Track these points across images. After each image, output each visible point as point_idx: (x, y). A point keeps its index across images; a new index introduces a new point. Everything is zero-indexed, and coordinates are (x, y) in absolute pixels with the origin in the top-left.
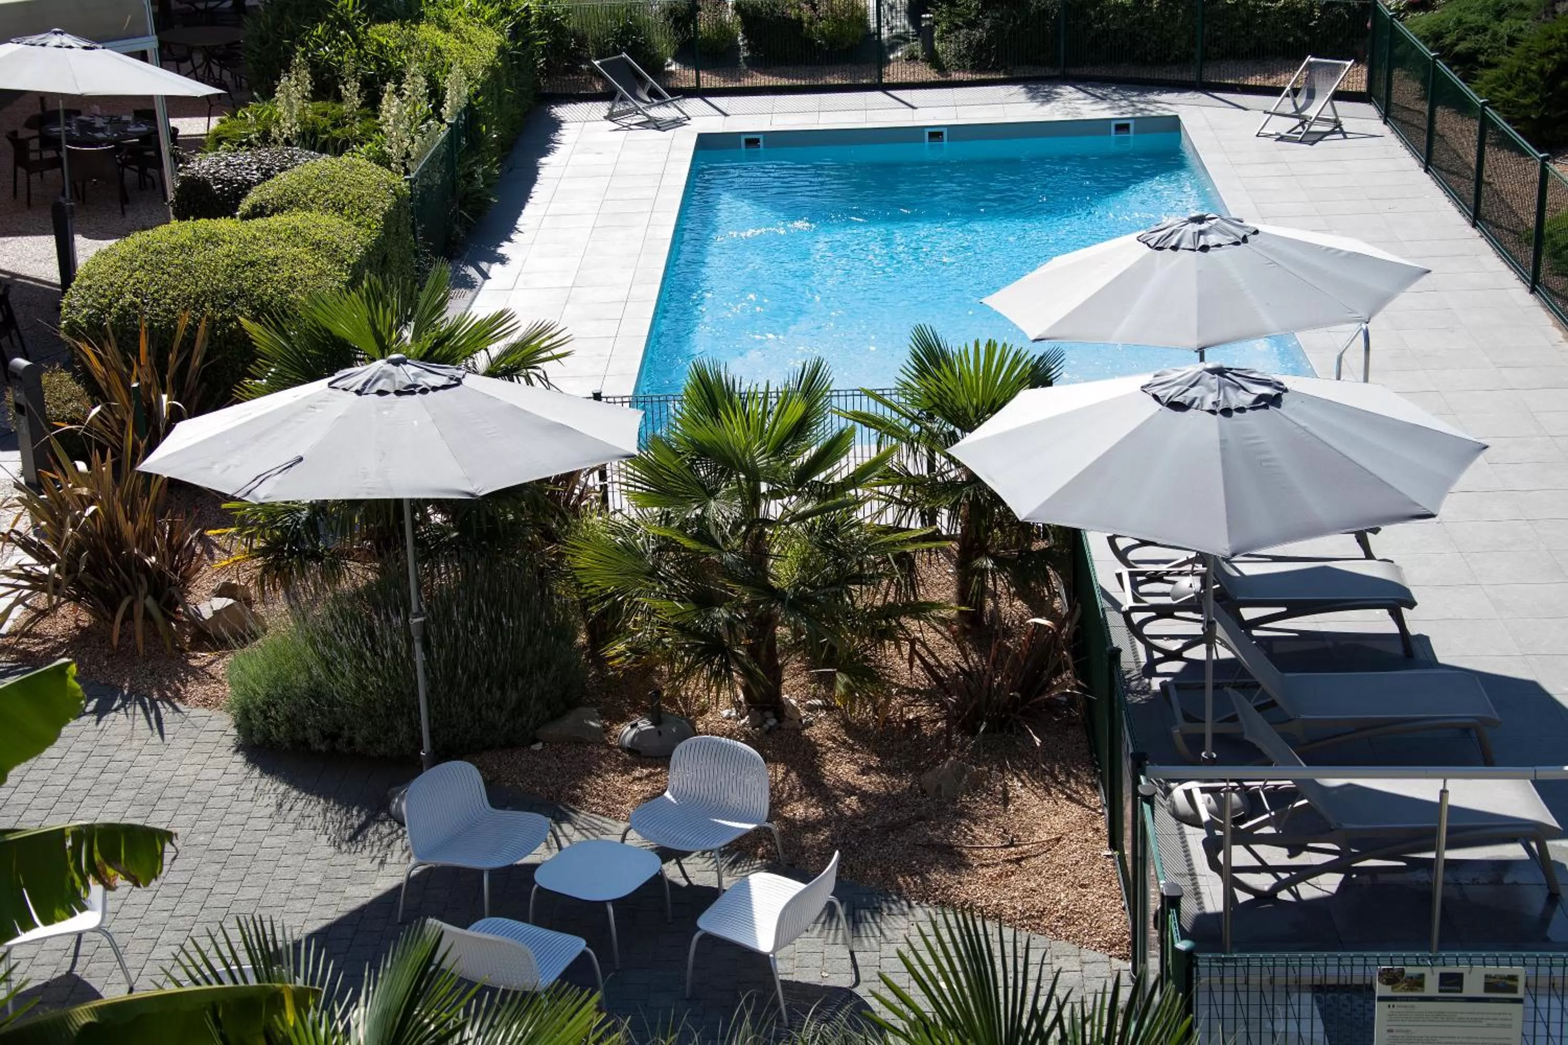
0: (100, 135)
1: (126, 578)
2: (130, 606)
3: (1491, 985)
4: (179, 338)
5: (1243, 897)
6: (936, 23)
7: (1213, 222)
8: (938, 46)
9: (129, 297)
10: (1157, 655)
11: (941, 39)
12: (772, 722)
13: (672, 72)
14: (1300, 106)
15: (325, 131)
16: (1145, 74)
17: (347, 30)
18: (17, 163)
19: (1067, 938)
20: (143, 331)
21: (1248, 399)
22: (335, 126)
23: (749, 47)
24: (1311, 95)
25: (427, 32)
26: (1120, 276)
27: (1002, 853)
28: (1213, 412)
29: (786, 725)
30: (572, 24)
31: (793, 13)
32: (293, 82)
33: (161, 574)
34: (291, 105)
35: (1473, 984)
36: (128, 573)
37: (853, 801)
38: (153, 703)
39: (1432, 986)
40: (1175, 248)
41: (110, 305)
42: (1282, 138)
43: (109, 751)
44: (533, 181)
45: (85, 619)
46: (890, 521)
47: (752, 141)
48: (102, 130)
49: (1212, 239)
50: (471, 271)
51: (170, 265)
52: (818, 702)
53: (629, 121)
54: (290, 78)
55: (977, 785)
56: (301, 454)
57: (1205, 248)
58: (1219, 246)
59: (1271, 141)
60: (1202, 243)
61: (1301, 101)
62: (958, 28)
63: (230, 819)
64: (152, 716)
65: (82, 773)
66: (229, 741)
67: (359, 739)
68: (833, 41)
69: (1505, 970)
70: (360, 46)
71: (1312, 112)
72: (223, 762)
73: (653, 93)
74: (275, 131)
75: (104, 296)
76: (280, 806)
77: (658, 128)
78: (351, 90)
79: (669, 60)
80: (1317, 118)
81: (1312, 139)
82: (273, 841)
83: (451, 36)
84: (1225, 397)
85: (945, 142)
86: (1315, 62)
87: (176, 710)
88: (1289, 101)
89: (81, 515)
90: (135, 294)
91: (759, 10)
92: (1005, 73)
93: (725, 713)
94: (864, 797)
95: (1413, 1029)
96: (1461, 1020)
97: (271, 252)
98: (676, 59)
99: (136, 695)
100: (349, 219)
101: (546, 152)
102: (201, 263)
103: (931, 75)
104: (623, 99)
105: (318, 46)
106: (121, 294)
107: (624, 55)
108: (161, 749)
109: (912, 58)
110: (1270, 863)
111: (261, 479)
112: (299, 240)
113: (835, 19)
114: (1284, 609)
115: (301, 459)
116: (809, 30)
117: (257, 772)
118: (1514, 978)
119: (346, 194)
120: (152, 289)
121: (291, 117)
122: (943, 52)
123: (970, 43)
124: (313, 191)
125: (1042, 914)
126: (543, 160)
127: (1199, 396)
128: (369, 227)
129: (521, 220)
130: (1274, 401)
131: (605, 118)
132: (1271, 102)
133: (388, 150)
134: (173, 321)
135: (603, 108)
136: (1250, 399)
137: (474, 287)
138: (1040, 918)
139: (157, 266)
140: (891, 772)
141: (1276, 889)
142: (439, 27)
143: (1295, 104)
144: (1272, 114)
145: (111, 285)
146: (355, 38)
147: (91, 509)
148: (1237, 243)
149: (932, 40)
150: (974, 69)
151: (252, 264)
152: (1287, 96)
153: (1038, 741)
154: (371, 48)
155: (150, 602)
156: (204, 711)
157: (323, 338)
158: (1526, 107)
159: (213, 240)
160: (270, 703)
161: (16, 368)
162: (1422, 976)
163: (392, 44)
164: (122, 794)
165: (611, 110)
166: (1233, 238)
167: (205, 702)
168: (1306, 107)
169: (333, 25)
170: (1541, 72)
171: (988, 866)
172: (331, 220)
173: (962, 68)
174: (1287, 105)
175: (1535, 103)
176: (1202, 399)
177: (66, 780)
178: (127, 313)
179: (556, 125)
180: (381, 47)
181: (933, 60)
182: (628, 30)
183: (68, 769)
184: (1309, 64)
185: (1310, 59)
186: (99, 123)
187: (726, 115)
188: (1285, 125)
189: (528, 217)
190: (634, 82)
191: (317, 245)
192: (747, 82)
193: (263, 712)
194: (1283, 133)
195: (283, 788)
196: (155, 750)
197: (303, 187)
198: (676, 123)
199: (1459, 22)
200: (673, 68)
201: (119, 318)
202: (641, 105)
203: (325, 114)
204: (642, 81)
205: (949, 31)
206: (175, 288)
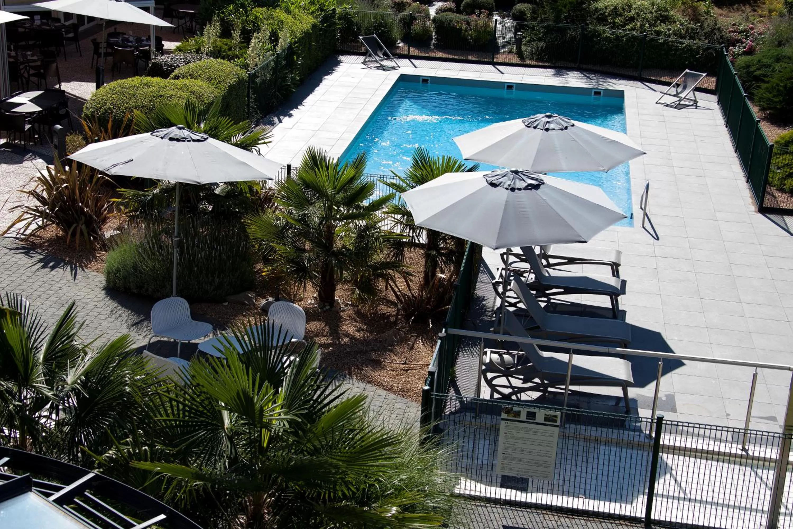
0: (130, 44)
1: (76, 216)
2: (76, 228)
3: (547, 418)
4: (124, 124)
5: (496, 396)
6: (525, 37)
7: (555, 118)
8: (524, 48)
9: (108, 105)
10: (506, 304)
11: (525, 45)
12: (328, 307)
13: (399, 47)
14: (679, 91)
15: (224, 52)
16: (616, 71)
17: (243, 9)
18: (94, 53)
19: (416, 401)
20: (111, 120)
21: (524, 185)
22: (230, 50)
23: (437, 39)
24: (685, 88)
25: (279, 13)
26: (507, 137)
27: (402, 366)
28: (507, 189)
29: (333, 309)
30: (356, 20)
31: (458, 26)
32: (212, 28)
33: (91, 217)
34: (209, 38)
35: (540, 417)
36: (77, 214)
37: (346, 340)
38: (76, 267)
39: (523, 417)
40: (535, 128)
41: (101, 108)
42: (667, 105)
43: (53, 283)
44: (318, 85)
45: (61, 233)
46: (399, 232)
47: (425, 80)
48: (131, 42)
49: (552, 126)
50: (276, 119)
51: (128, 93)
52: (350, 303)
53: (372, 65)
54: (211, 26)
55: (403, 340)
56: (133, 158)
57: (547, 130)
58: (554, 129)
59: (661, 106)
60: (547, 127)
61: (680, 90)
62: (534, 40)
63: (92, 314)
64: (74, 272)
65: (39, 289)
66: (102, 286)
67: (150, 289)
68: (476, 40)
69: (553, 413)
70: (247, 16)
71: (683, 95)
72: (96, 293)
73: (385, 54)
74: (202, 49)
75: (99, 104)
76: (112, 311)
77: (384, 70)
78: (236, 34)
79: (399, 41)
80: (685, 98)
81: (679, 107)
82: (106, 324)
83: (290, 16)
84: (514, 183)
85: (514, 90)
86: (689, 73)
87: (83, 270)
88: (675, 89)
89: (61, 187)
90: (111, 104)
91: (443, 23)
92: (551, 63)
93: (309, 302)
94: (352, 338)
95: (515, 433)
96: (534, 432)
97: (171, 93)
98: (403, 41)
99: (70, 263)
100: (213, 84)
101: (328, 74)
102: (140, 94)
103: (517, 61)
104: (370, 56)
105: (230, 14)
106: (106, 103)
107: (375, 35)
108: (74, 285)
109: (510, 52)
110: (514, 385)
111: (114, 166)
112: (185, 89)
113: (477, 30)
114: (563, 290)
115: (132, 160)
116: (465, 34)
117: (108, 298)
118: (556, 416)
119: (214, 74)
120: (118, 103)
121: (209, 43)
122: (525, 51)
123: (538, 48)
124: (200, 72)
125: (408, 391)
126: (325, 77)
127: (504, 181)
128: (221, 89)
129: (305, 101)
130: (536, 187)
131: (362, 63)
132: (665, 89)
133: (249, 62)
134: (124, 117)
135: (362, 58)
136: (525, 185)
137: (273, 125)
138: (407, 392)
139: (122, 93)
140: (371, 332)
141: (511, 394)
142: (286, 12)
143: (677, 91)
144: (665, 94)
145: (103, 99)
146: (246, 13)
147: (65, 185)
148: (562, 129)
149: (521, 45)
150: (537, 60)
151: (161, 96)
152: (674, 86)
153: (431, 325)
154: (251, 18)
155: (83, 227)
156: (95, 273)
157: (165, 122)
158: (776, 102)
159: (148, 85)
160: (118, 270)
161: (56, 129)
162: (520, 411)
163: (261, 17)
164: (52, 299)
165: (365, 59)
166: (561, 127)
167: (97, 270)
168: (681, 92)
169: (238, 7)
170: (785, 87)
171: (394, 371)
172: (205, 84)
173: (531, 59)
174: (673, 91)
175: (780, 101)
176: (504, 183)
177: (32, 291)
178: (106, 112)
179: (338, 63)
180: (256, 17)
181: (520, 54)
182: (380, 25)
183: (35, 287)
184: (686, 73)
185: (687, 71)
186: (131, 39)
187: (416, 67)
188: (670, 100)
189: (309, 101)
190: (376, 48)
191: (193, 93)
192: (431, 54)
193: (115, 274)
194: (668, 103)
195: (116, 305)
196: (71, 285)
197: (197, 70)
198: (393, 68)
199: (759, 61)
200: (400, 45)
201: (103, 114)
202: (378, 58)
203: (226, 44)
204: (381, 48)
205: (529, 42)
206: (128, 103)
